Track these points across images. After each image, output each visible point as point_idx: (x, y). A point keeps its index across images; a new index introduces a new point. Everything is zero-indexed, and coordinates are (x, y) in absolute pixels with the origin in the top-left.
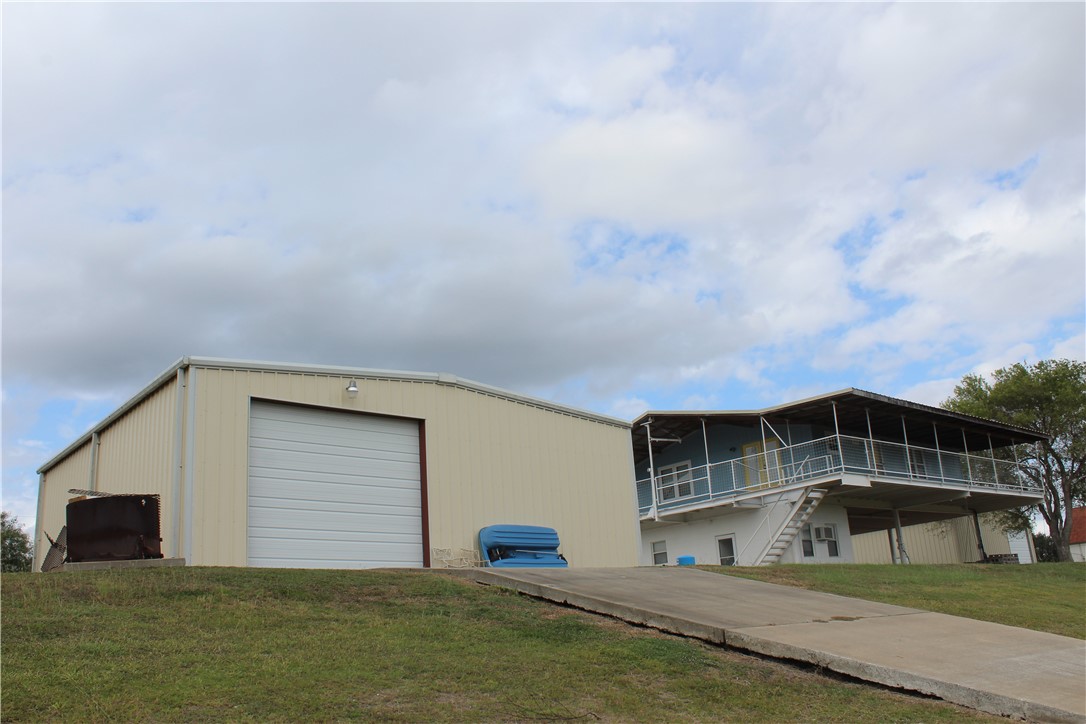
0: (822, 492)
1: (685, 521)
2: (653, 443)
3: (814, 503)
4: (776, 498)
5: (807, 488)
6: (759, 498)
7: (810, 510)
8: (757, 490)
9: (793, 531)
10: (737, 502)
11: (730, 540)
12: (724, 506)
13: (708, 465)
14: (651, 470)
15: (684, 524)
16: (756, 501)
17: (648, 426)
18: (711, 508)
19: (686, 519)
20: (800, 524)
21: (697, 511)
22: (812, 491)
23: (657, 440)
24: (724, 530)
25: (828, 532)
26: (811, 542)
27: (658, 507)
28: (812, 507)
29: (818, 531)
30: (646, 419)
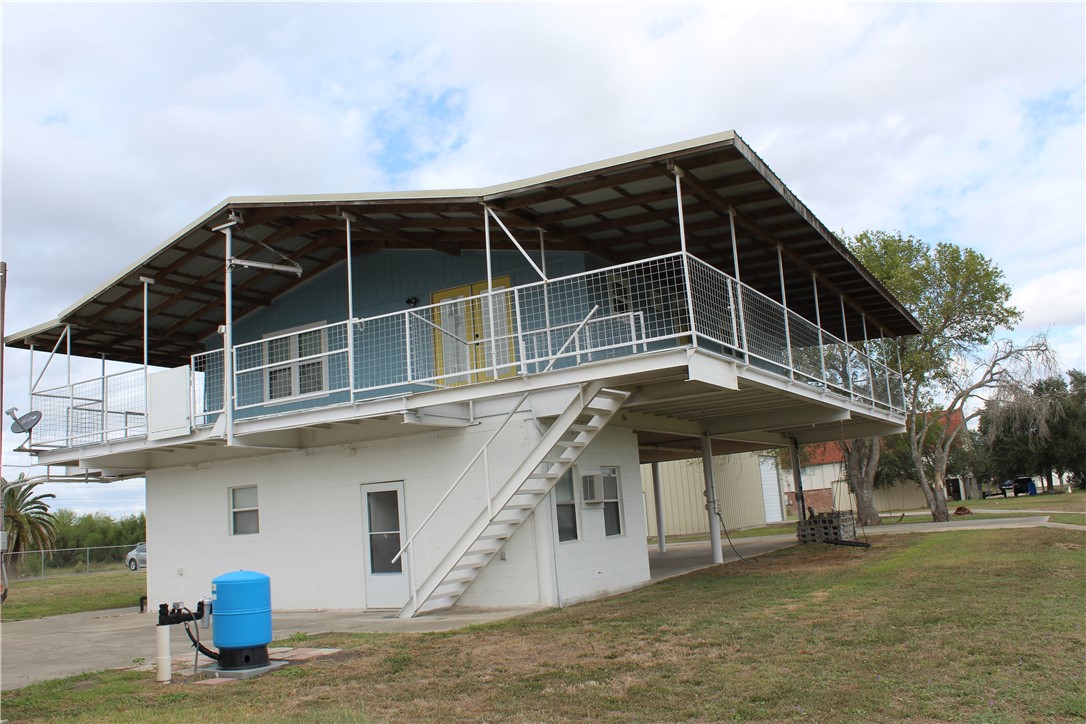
0: (615, 397)
1: (301, 447)
2: (236, 269)
3: (596, 422)
4: (510, 405)
5: (587, 386)
6: (465, 404)
7: (582, 438)
8: (461, 385)
9: (540, 485)
10: (414, 412)
11: (394, 494)
12: (385, 418)
13: (351, 321)
14: (226, 330)
15: (295, 452)
16: (458, 412)
17: (228, 233)
18: (356, 422)
19: (301, 441)
20: (557, 471)
21: (327, 426)
22: (600, 393)
23: (246, 264)
24: (380, 474)
25: (611, 484)
26: (573, 506)
27: (236, 414)
28: (589, 431)
29: (588, 482)
30: (223, 215)
